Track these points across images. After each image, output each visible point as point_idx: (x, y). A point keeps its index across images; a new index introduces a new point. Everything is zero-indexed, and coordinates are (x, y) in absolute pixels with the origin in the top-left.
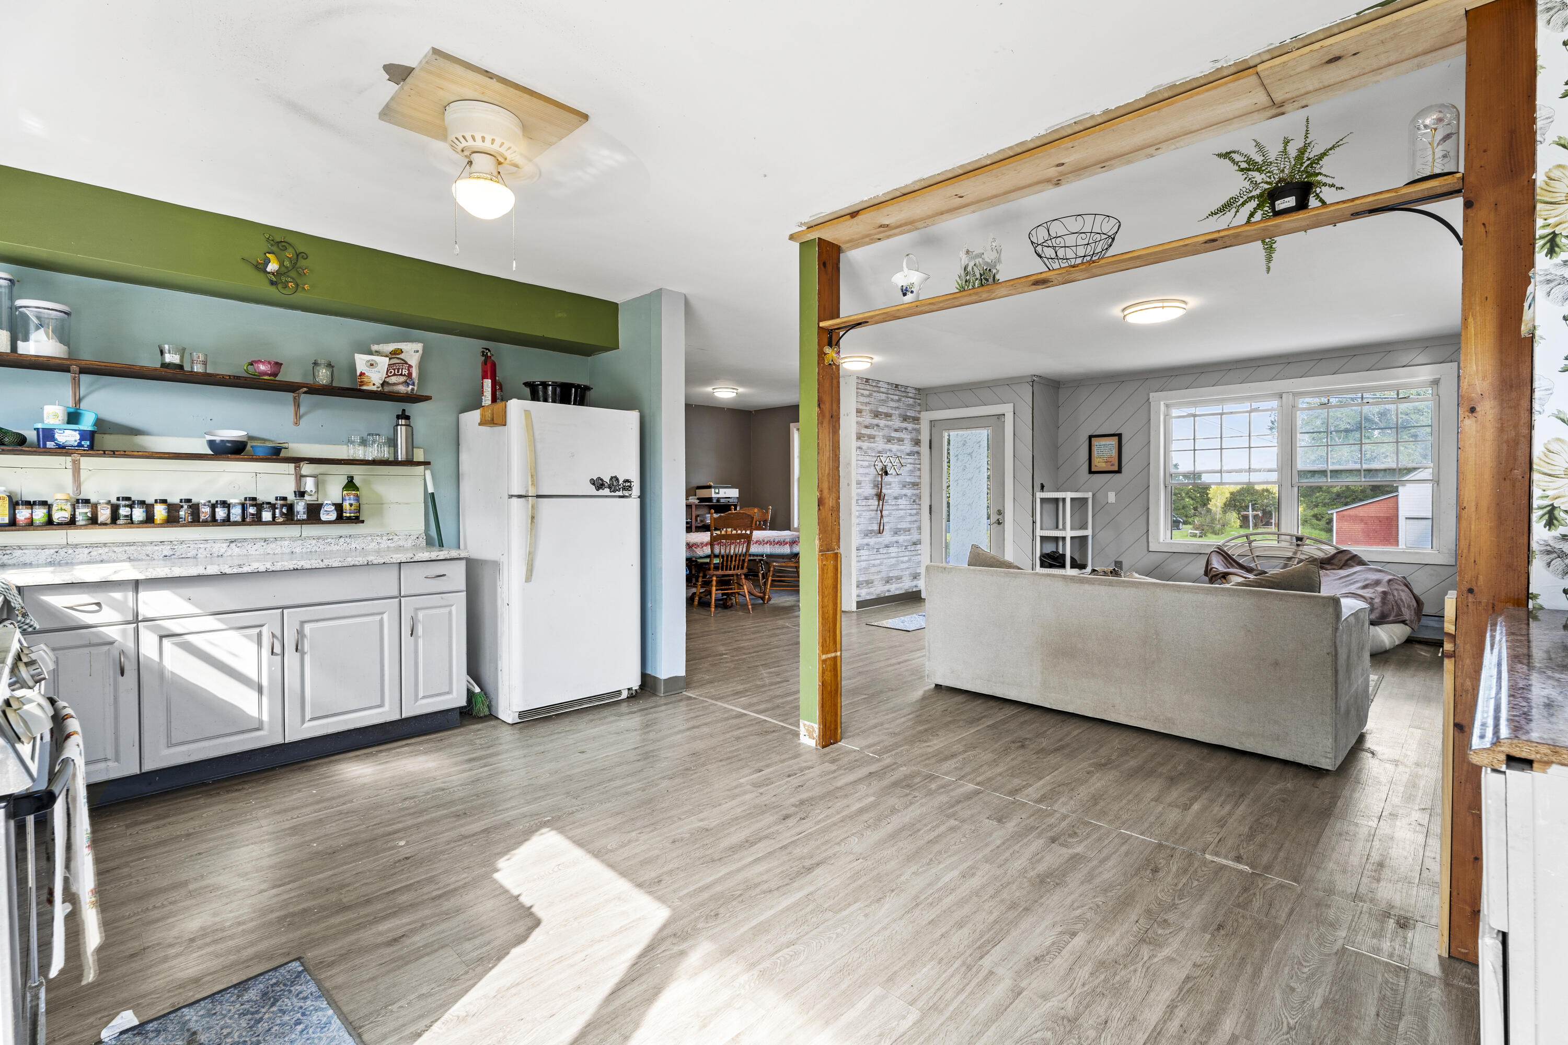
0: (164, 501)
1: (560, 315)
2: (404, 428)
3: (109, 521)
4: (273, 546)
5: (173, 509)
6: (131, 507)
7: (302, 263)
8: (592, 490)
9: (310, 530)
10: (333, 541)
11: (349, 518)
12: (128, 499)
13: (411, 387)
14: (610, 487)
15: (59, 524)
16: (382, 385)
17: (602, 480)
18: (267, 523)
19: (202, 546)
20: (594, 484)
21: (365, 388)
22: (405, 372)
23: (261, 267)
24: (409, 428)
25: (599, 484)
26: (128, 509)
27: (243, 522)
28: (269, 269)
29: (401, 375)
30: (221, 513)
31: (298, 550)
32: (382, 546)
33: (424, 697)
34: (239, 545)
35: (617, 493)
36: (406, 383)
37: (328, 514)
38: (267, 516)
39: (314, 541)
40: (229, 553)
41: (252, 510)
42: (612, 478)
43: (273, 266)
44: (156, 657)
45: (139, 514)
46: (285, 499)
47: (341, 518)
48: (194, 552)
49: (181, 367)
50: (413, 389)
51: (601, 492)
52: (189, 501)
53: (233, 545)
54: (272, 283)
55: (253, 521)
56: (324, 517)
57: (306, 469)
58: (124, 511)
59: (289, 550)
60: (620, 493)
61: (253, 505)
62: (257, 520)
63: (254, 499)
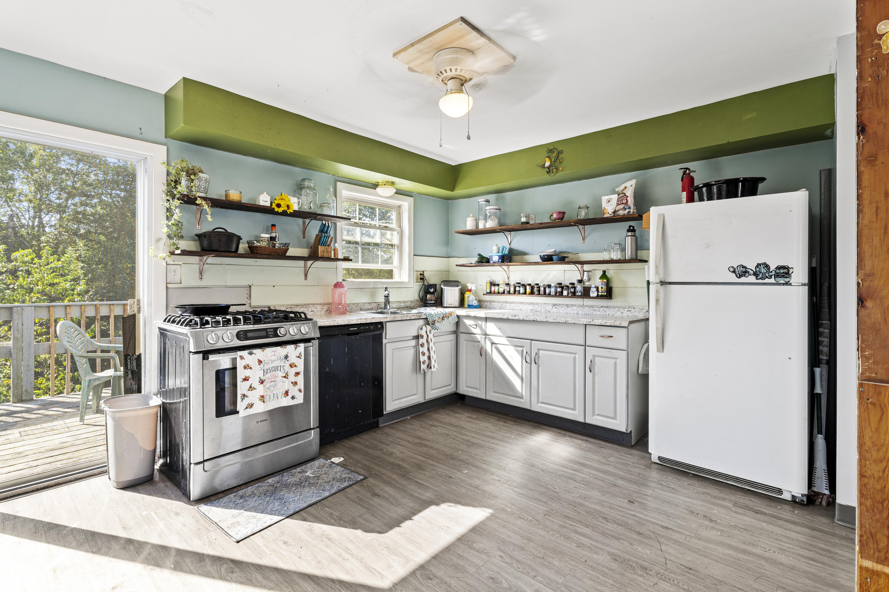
0: (530, 285)
1: (748, 117)
2: (630, 237)
3: (513, 293)
4: (569, 309)
5: (532, 288)
6: (519, 287)
7: (561, 156)
8: (733, 278)
9: (587, 302)
10: (597, 309)
11: (602, 296)
12: (519, 283)
13: (627, 210)
14: (756, 274)
15: (502, 293)
16: (614, 212)
17: (743, 267)
18: (565, 297)
19: (543, 306)
20: (734, 272)
21: (605, 216)
22: (624, 201)
23: (543, 166)
24: (634, 238)
25: (742, 272)
26: (518, 288)
27: (555, 295)
28: (546, 166)
29: (622, 204)
30: (547, 291)
31: (580, 312)
32: (624, 314)
33: (598, 415)
34: (556, 307)
35: (767, 281)
36: (625, 209)
37: (593, 294)
38: (565, 293)
39: (588, 308)
40: (552, 311)
41: (559, 290)
42: (758, 265)
43: (547, 164)
44: (490, 352)
45: (522, 290)
46: (573, 284)
47: (598, 297)
48: (540, 309)
49: (527, 223)
50: (629, 212)
51: (743, 280)
52: (537, 284)
53: (554, 307)
54: (548, 172)
55: (560, 295)
56: (592, 295)
57: (586, 267)
58: (517, 289)
59: (576, 312)
60: (772, 280)
61: (559, 287)
62: (561, 294)
63: (561, 284)
